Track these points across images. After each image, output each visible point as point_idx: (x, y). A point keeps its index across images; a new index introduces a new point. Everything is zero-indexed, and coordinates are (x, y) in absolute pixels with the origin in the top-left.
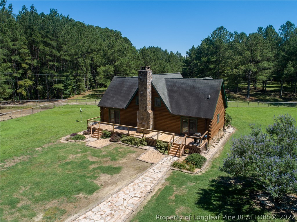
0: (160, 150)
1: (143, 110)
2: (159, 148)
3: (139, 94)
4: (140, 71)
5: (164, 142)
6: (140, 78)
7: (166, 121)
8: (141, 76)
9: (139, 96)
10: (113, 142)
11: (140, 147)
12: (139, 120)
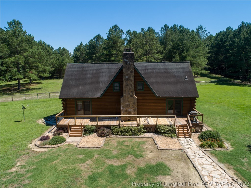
0: (166, 135)
1: (129, 96)
2: (164, 133)
3: (124, 79)
4: (125, 54)
5: (165, 125)
6: (126, 61)
7: (149, 105)
8: (126, 58)
9: (124, 81)
10: (105, 136)
11: (140, 136)
12: (123, 107)
